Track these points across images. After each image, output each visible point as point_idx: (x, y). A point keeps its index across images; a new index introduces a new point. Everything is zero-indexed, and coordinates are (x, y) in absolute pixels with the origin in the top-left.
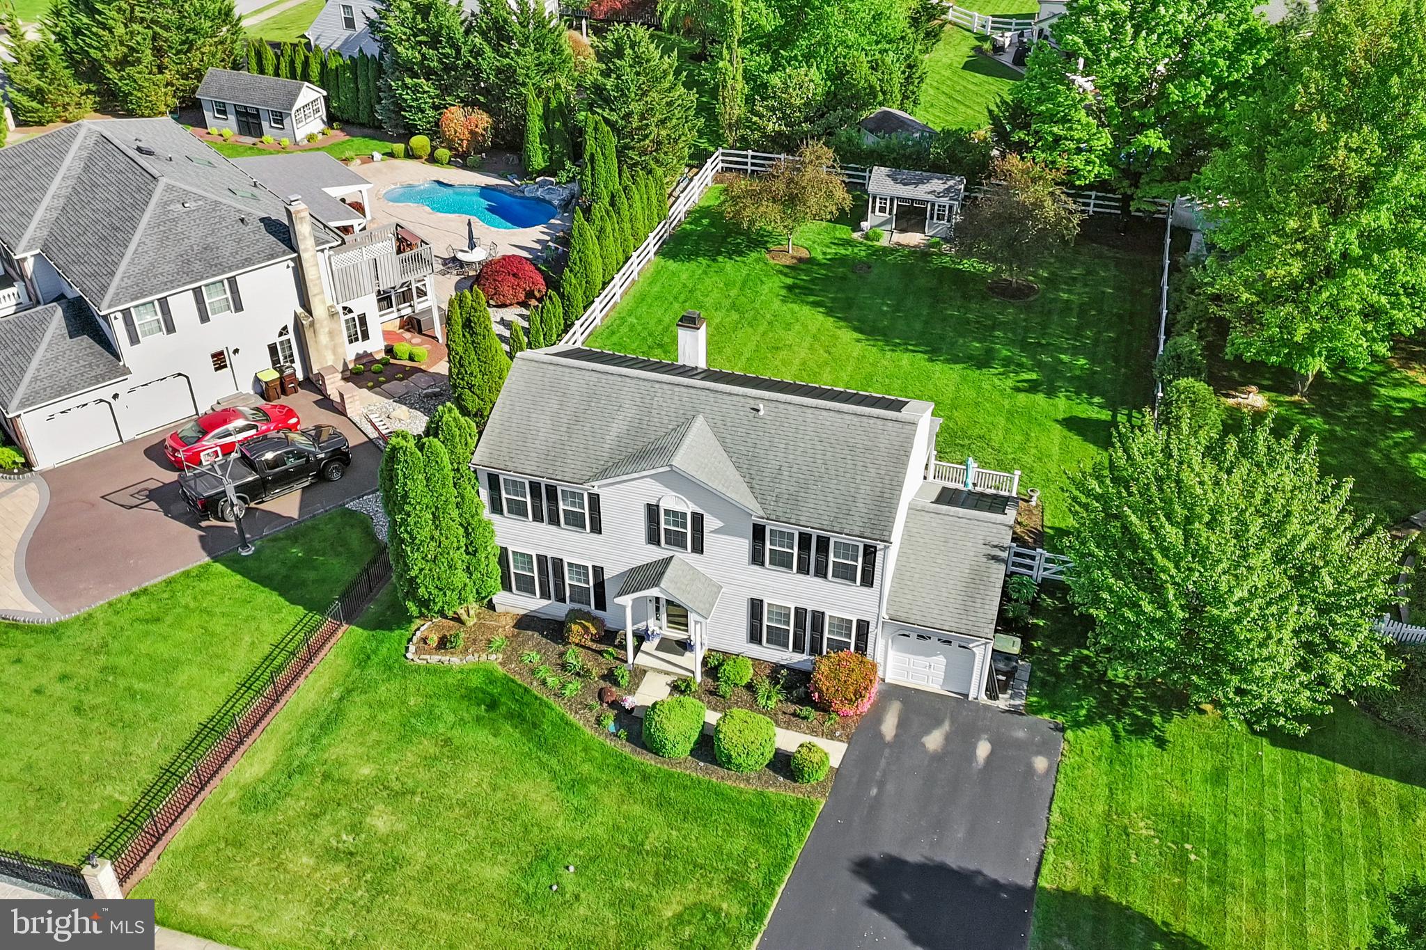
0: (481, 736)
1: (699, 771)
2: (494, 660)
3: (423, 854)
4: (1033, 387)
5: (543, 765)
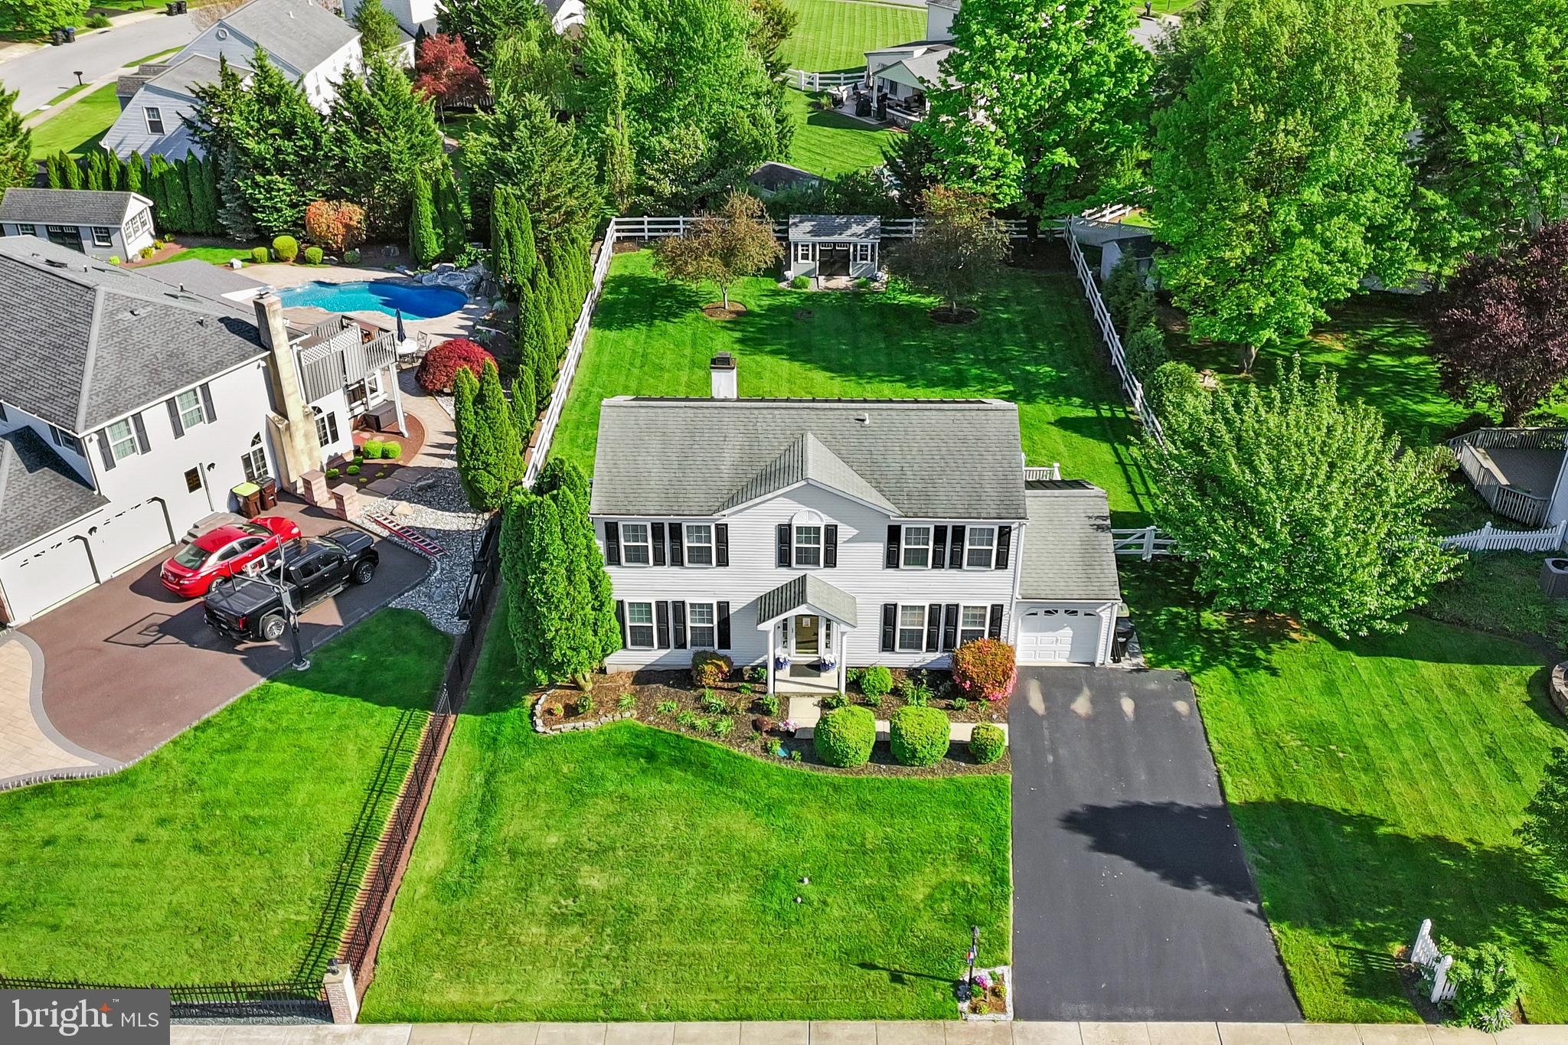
1: (884, 774)
4: (1015, 397)
5: (731, 798)
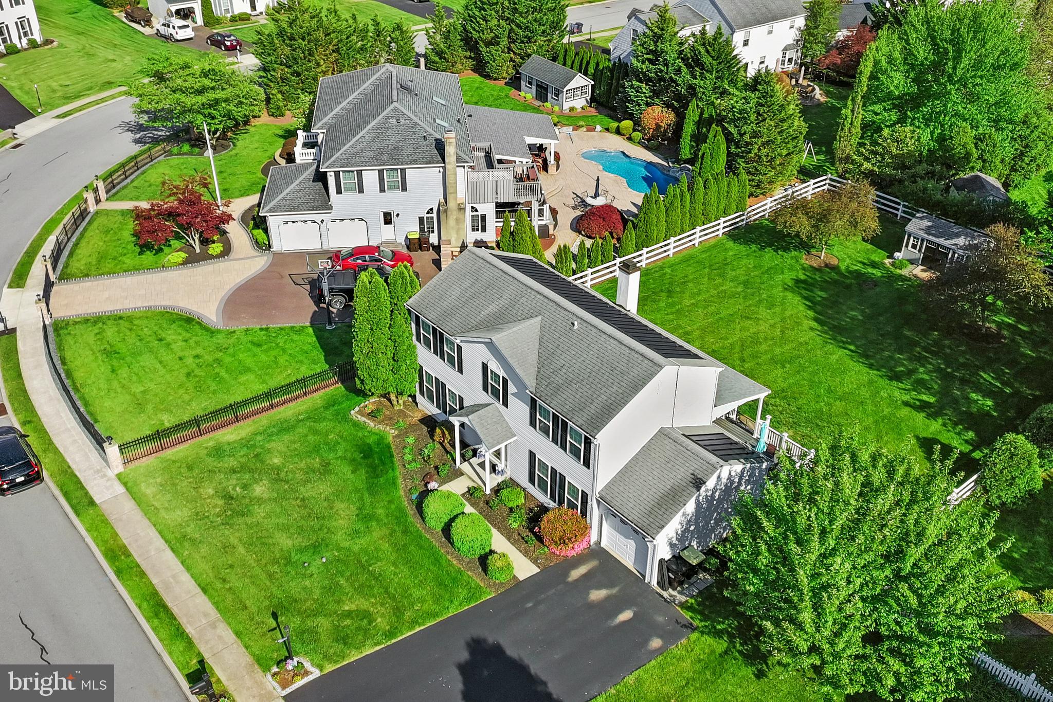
0: (346, 470)
2: (391, 433)
3: (263, 515)
4: (923, 407)
5: (361, 499)
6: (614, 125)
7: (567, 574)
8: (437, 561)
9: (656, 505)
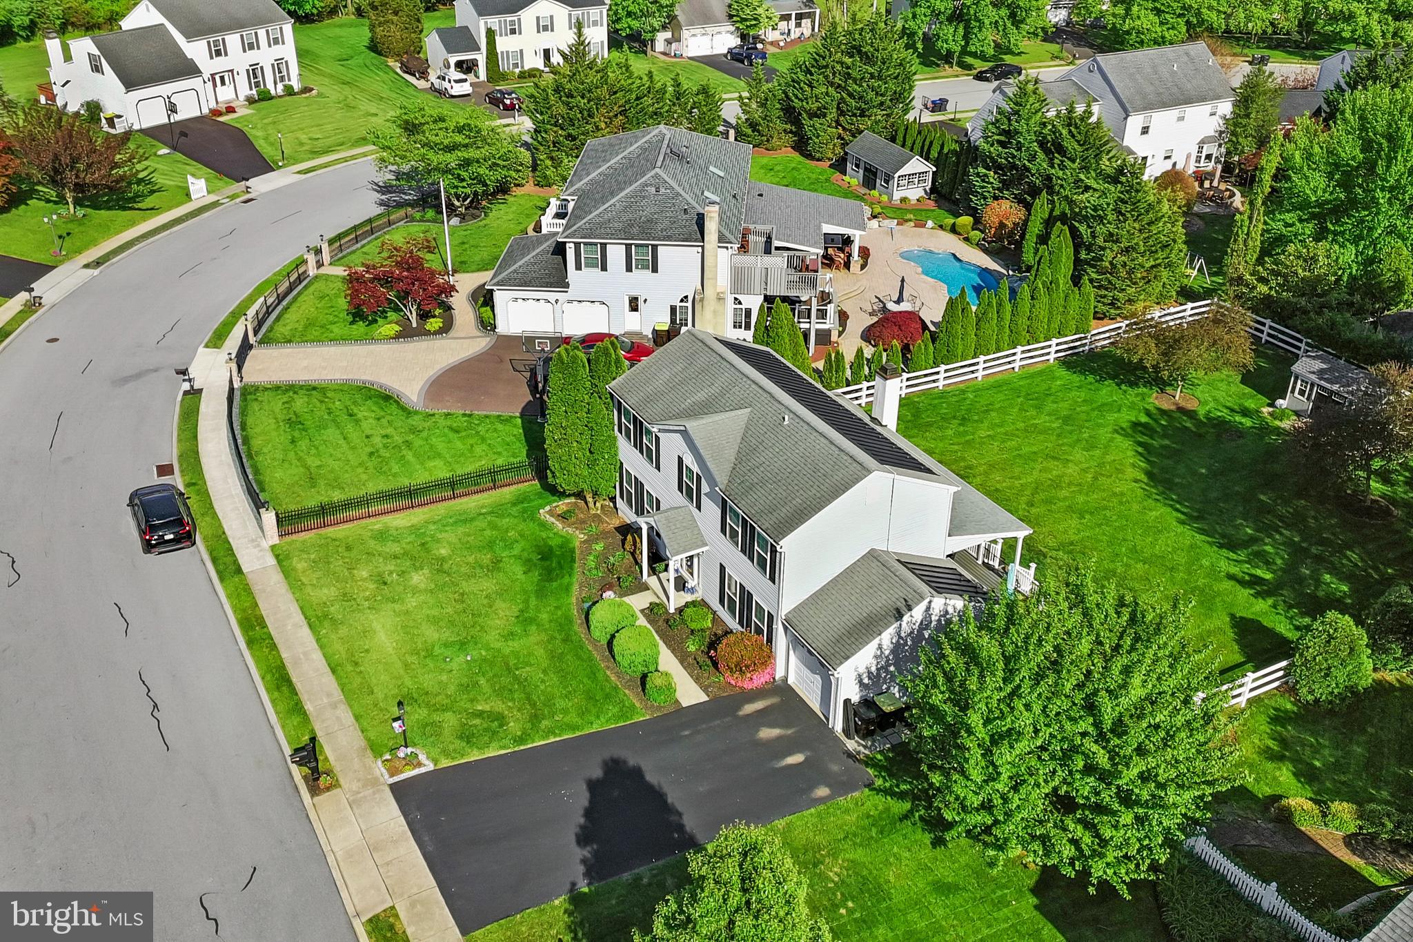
2: (579, 537)
3: (414, 604)
6: (950, 221)
7: (739, 708)
8: (593, 675)
9: (846, 633)
